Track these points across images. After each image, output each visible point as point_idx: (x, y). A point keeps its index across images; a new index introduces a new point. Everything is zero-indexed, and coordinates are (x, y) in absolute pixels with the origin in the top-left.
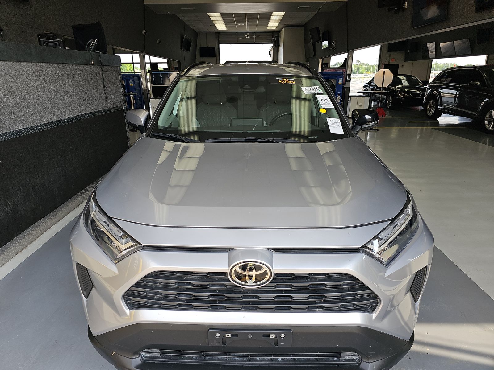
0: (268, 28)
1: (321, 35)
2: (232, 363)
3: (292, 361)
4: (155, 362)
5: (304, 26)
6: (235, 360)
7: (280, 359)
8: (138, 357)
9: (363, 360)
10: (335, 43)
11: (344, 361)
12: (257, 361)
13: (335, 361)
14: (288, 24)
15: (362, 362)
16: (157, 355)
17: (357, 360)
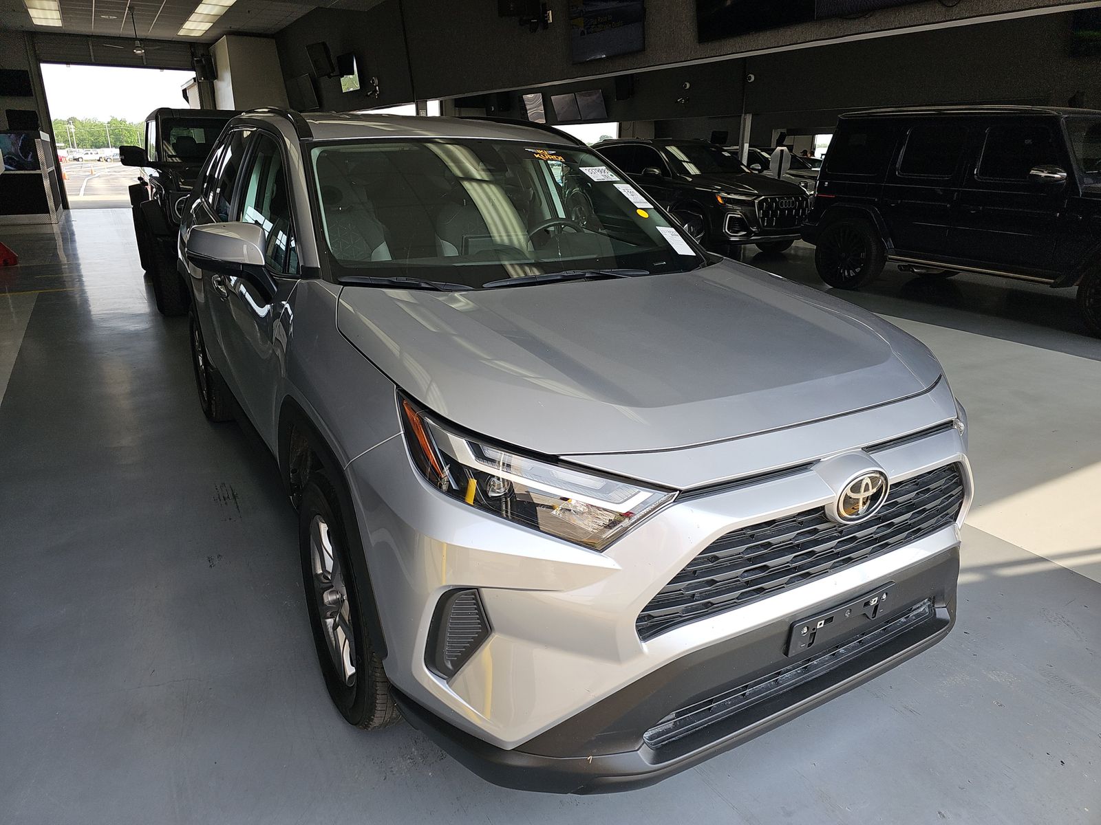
0: (182, 33)
1: (334, 61)
2: (789, 686)
3: (858, 647)
4: (674, 739)
5: (280, 38)
6: (789, 679)
7: (841, 650)
8: (643, 744)
9: (936, 606)
10: (376, 81)
11: (914, 618)
12: (816, 666)
13: (905, 623)
14: (236, 26)
15: (936, 609)
16: (667, 727)
17: (927, 610)
